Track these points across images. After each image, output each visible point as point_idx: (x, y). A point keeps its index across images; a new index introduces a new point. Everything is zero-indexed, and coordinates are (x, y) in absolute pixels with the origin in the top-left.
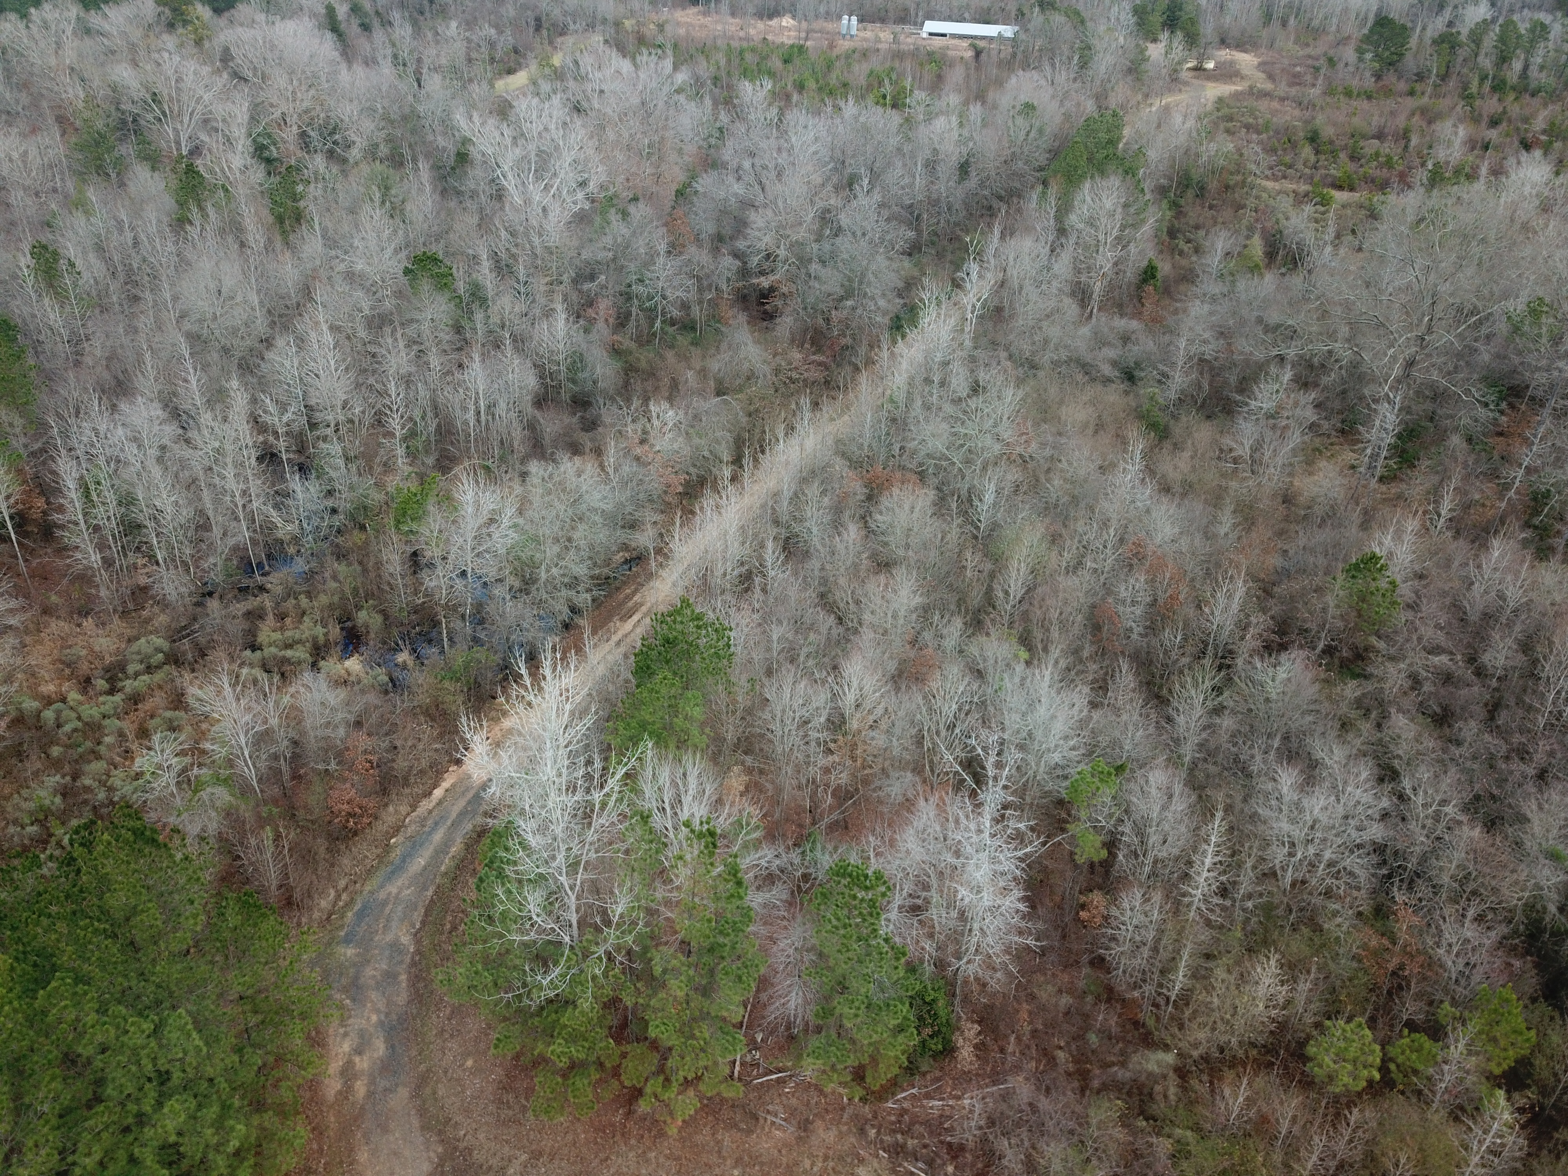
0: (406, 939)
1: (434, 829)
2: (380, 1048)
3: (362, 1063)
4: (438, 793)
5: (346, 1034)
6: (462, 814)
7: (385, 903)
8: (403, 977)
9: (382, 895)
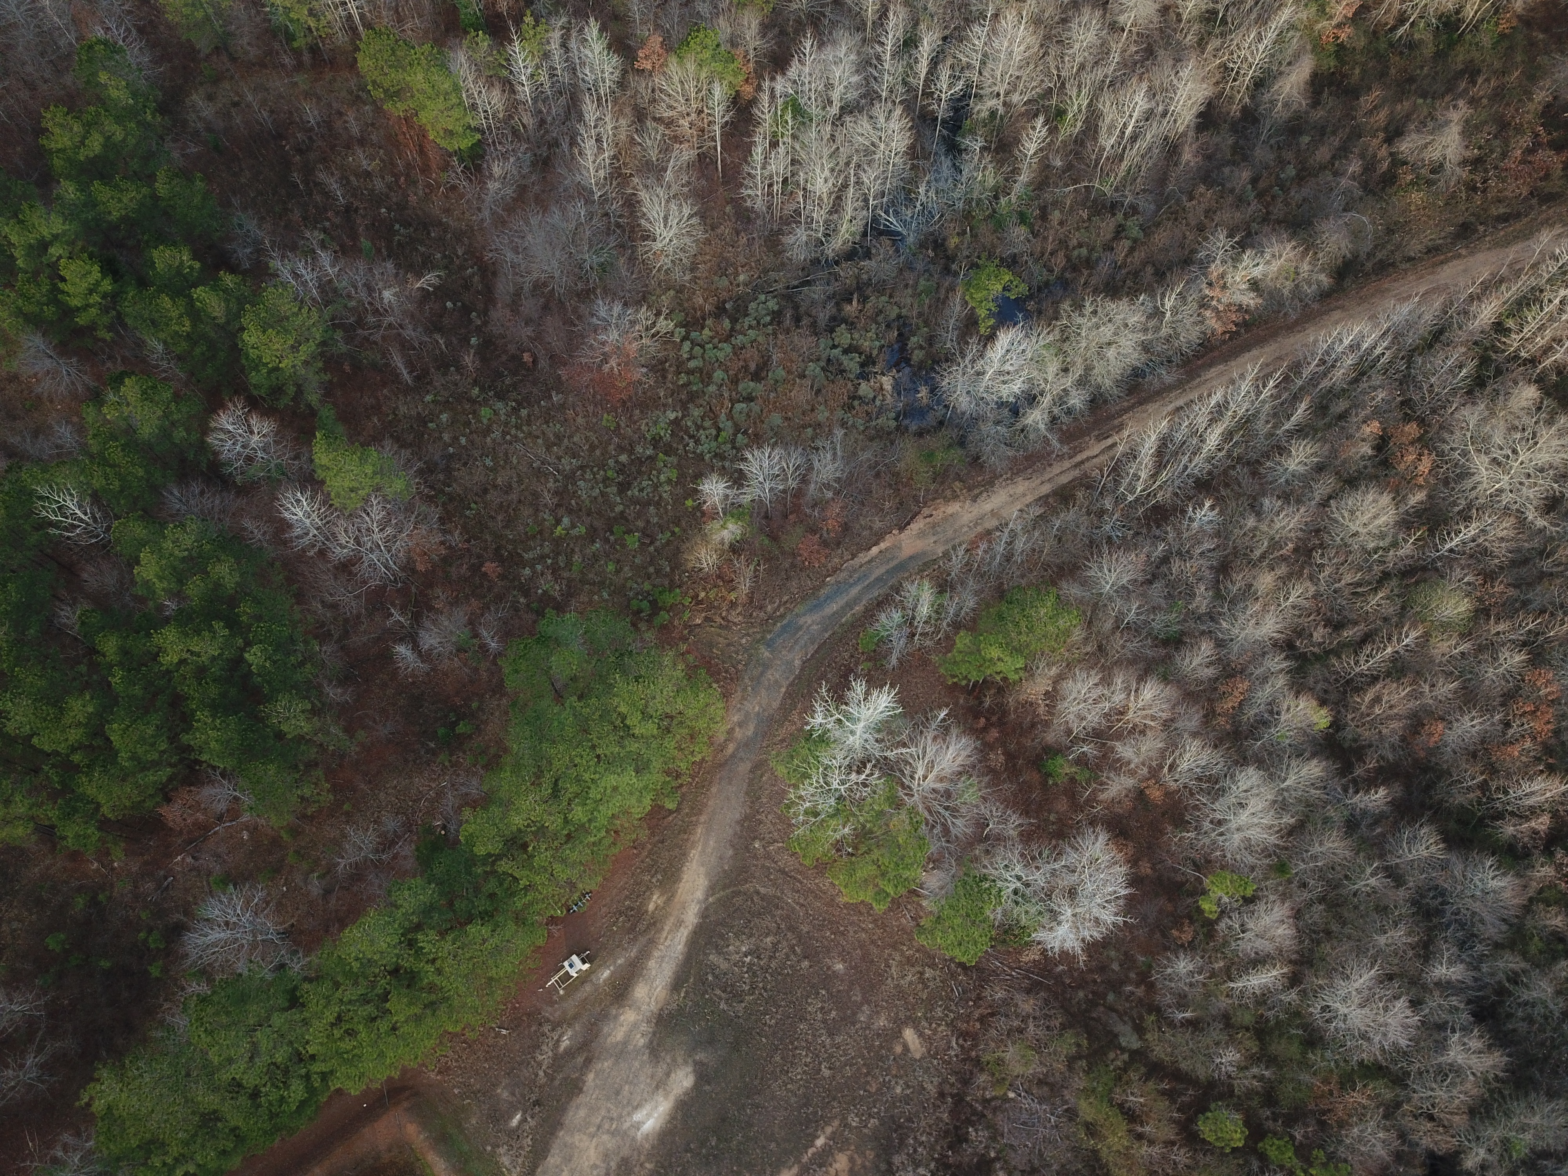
0: (797, 663)
1: (855, 583)
2: (750, 730)
3: (738, 734)
4: (875, 550)
5: (739, 710)
6: (878, 579)
7: (800, 628)
8: (783, 690)
9: (801, 621)
